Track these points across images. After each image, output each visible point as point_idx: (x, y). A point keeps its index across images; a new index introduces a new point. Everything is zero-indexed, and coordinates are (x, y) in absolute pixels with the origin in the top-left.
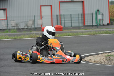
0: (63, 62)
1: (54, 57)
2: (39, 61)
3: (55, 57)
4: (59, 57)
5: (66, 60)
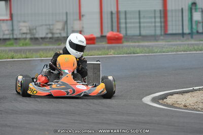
0: (67, 94)
2: (29, 92)
3: (57, 86)
4: (63, 87)
5: (74, 91)
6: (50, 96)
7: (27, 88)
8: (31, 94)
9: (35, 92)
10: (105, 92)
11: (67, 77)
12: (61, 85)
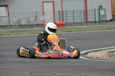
0: (59, 56)
1: (51, 52)
2: (36, 55)
3: (52, 52)
8: (38, 56)
9: (40, 55)
10: (77, 55)
12: (54, 51)
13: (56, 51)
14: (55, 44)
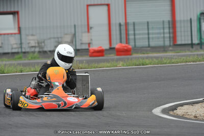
0: (59, 107)
1: (45, 99)
2: (20, 105)
3: (48, 99)
5: (65, 103)
6: (41, 109)
7: (18, 101)
8: (22, 107)
9: (26, 105)
10: (96, 103)
11: (58, 90)
12: (52, 98)
13: (55, 96)
14: (57, 84)
